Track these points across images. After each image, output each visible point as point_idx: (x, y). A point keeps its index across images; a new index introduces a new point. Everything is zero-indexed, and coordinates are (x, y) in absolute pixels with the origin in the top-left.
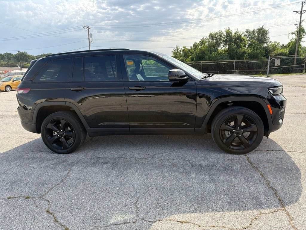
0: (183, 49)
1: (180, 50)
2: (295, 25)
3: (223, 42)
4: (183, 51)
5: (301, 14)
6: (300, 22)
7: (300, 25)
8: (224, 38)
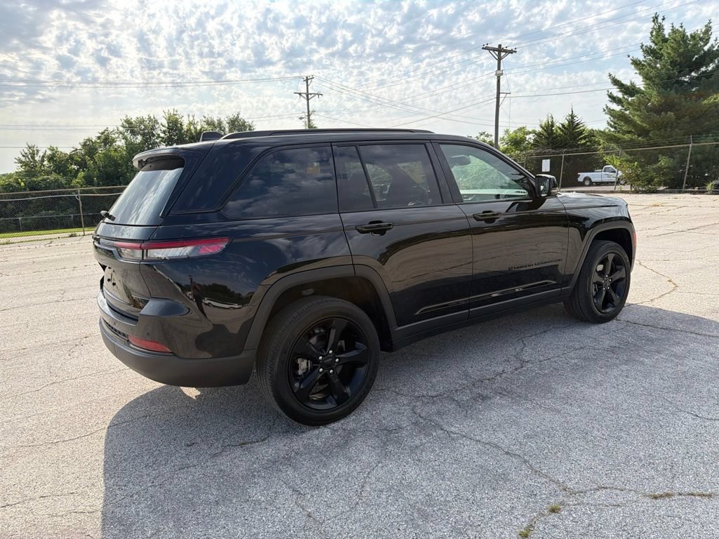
0: (49, 152)
1: (41, 154)
2: (301, 118)
3: (162, 141)
4: (51, 159)
5: (308, 100)
6: (309, 115)
7: (309, 121)
8: (164, 132)
